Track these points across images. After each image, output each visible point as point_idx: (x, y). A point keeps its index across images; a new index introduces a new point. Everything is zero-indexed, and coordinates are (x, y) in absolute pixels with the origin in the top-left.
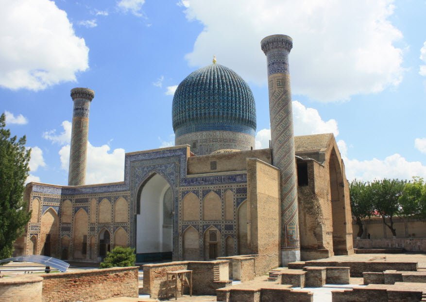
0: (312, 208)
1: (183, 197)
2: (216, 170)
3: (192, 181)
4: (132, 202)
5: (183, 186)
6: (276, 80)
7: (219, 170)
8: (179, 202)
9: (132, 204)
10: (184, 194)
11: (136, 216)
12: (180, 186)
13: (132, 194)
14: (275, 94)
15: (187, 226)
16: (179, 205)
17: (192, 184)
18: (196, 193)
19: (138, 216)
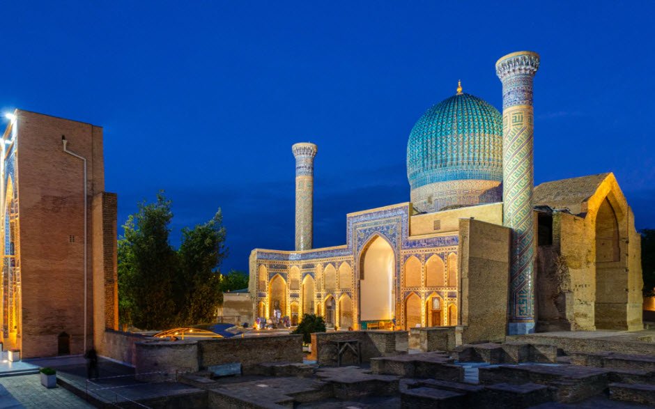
0: (554, 272)
1: (405, 261)
2: (440, 231)
3: (414, 244)
4: (355, 267)
5: (405, 249)
6: (512, 116)
7: (443, 230)
8: (401, 267)
9: (355, 269)
10: (406, 257)
11: (359, 281)
12: (402, 249)
13: (355, 259)
14: (509, 134)
15: (409, 292)
16: (401, 270)
17: (414, 246)
18: (418, 256)
19: (362, 281)
